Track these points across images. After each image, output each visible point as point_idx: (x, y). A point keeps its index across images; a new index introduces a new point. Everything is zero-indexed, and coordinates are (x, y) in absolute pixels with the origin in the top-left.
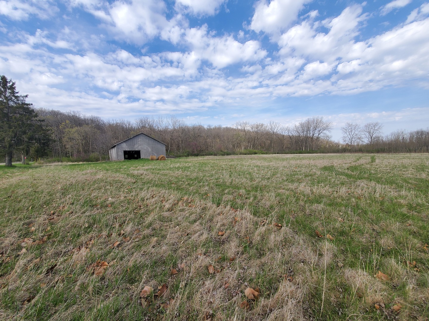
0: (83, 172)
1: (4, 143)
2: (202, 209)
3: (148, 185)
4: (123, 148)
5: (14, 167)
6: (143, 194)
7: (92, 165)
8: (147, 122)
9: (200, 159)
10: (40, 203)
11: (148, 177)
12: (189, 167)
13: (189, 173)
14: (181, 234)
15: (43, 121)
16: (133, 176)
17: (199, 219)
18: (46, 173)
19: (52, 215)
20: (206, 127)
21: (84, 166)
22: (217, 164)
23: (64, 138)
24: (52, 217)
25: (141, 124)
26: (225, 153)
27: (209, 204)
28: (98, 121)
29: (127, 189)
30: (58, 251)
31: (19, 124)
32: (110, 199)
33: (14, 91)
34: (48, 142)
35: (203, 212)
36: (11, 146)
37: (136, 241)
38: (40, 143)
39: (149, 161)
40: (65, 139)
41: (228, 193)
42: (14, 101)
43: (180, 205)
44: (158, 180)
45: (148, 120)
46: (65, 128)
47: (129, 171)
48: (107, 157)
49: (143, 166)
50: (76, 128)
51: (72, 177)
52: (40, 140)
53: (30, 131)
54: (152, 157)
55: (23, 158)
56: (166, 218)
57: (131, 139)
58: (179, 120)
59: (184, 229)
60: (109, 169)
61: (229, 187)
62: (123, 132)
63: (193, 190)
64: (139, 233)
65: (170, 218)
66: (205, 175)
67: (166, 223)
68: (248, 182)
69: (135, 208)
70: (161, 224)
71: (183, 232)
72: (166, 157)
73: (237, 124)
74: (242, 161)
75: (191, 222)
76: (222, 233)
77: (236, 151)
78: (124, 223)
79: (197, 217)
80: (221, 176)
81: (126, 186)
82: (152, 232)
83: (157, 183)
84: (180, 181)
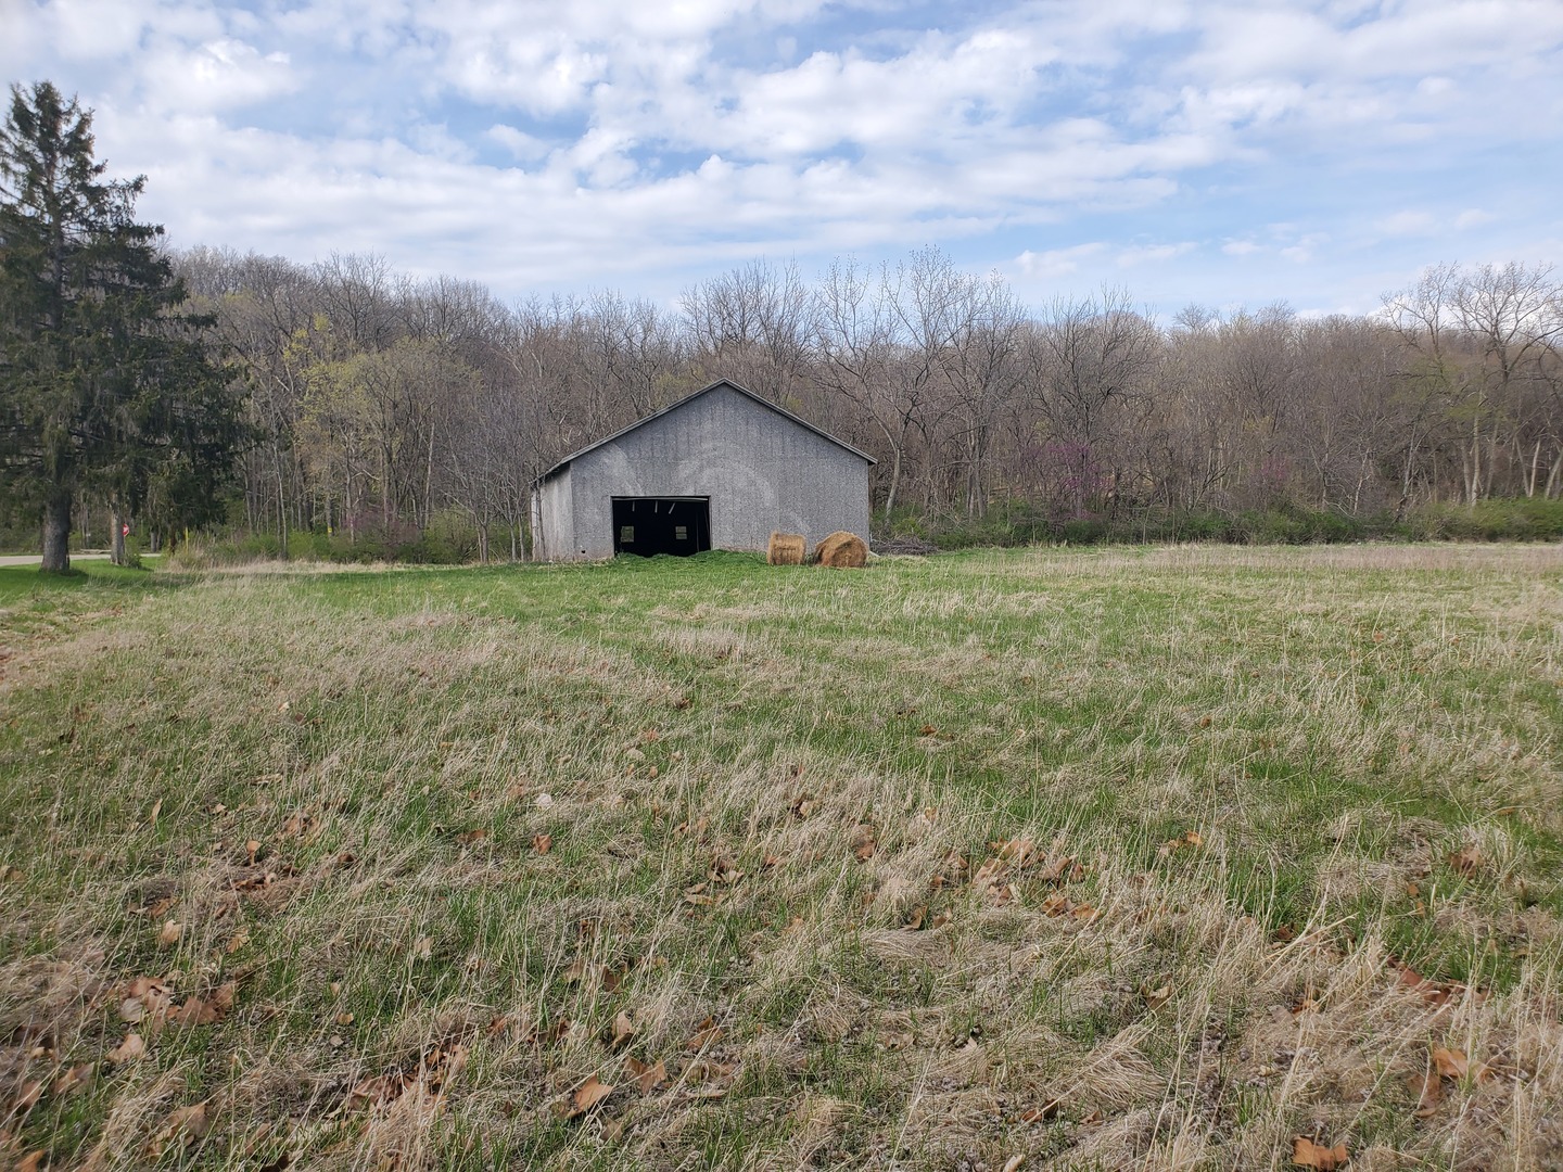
0: (394, 624)
1: (40, 448)
2: (1154, 942)
3: (766, 729)
4: (610, 478)
5: (77, 577)
6: (736, 786)
7: (440, 585)
8: (756, 307)
9: (1113, 564)
10: (198, 786)
11: (761, 675)
12: (1033, 623)
13: (1033, 666)
14: (1002, 1105)
15: (209, 320)
16: (669, 661)
17: (1129, 1016)
18: (217, 620)
19: (253, 864)
20: (1164, 324)
21: (399, 589)
22: (1247, 608)
23: (301, 416)
24: (256, 876)
25: (717, 321)
26: (1310, 521)
27: (1208, 914)
28: (473, 311)
29: (639, 747)
30: (288, 1079)
31: (102, 343)
32: (544, 800)
33: (87, 163)
34: (232, 440)
35: (1157, 967)
36: (65, 461)
37: (707, 1101)
38: (194, 447)
39: (763, 571)
40: (305, 426)
41: (1362, 840)
42: (86, 214)
43: (985, 892)
44: (828, 697)
45: (763, 293)
46: (305, 361)
47: (647, 631)
48: (517, 538)
49: (728, 602)
50: (362, 357)
51: (338, 650)
52: (191, 429)
53: (150, 379)
54: (779, 543)
55: (114, 529)
56: (895, 969)
57: (655, 419)
58: (967, 279)
59: (1021, 1067)
60: (532, 609)
61: (1359, 793)
62: (612, 379)
63: (1072, 787)
64: (721, 1050)
65: (917, 978)
66: (1163, 684)
67: (893, 1008)
68: (1532, 767)
69: (688, 874)
70: (861, 1011)
71: (1016, 1090)
72: (867, 546)
73: (1430, 290)
74: (1469, 588)
75: (1070, 1028)
76: (1327, 1155)
77: (1406, 509)
78: (631, 964)
79: (1117, 994)
80: (1293, 698)
81: (632, 724)
82: (802, 1056)
83: (816, 718)
84: (972, 715)
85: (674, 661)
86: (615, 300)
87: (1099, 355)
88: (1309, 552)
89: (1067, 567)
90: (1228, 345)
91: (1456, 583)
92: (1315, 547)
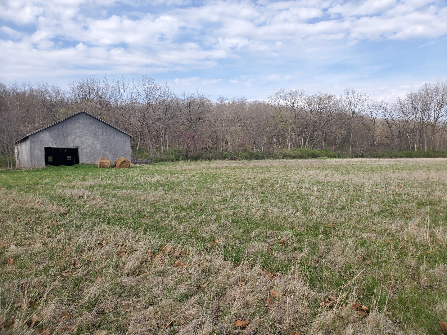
2: (204, 271)
3: (93, 219)
4: (44, 141)
6: (81, 238)
8: (94, 89)
9: (202, 166)
11: (93, 203)
12: (179, 183)
13: (177, 196)
14: (158, 324)
16: (62, 200)
17: (195, 293)
20: (214, 101)
22: (235, 177)
25: (81, 93)
26: (251, 154)
27: (218, 261)
29: (49, 228)
32: (13, 247)
35: (204, 278)
39: (97, 170)
41: (258, 238)
43: (158, 264)
44: (114, 208)
45: (96, 85)
47: (55, 190)
48: (10, 161)
49: (84, 180)
54: (102, 161)
56: (128, 288)
57: (59, 123)
58: (158, 85)
59: (164, 312)
60: (14, 184)
61: (258, 225)
62: (45, 110)
63: (185, 230)
64: (70, 321)
65: (135, 290)
66: (212, 198)
67: (127, 300)
68: (298, 216)
69: (63, 267)
70: (118, 302)
71: (162, 319)
72: (130, 162)
73: (278, 95)
74: (288, 171)
75: (178, 299)
76: (244, 323)
77: (274, 151)
78: (40, 298)
79: (192, 287)
80: (244, 201)
81: (47, 220)
82: (97, 319)
83: (110, 214)
84: (158, 211)
85: (64, 199)
86: (45, 85)
87: (197, 109)
88: (251, 162)
89: (189, 167)
90: (230, 107)
91: (285, 170)
92: (253, 161)
